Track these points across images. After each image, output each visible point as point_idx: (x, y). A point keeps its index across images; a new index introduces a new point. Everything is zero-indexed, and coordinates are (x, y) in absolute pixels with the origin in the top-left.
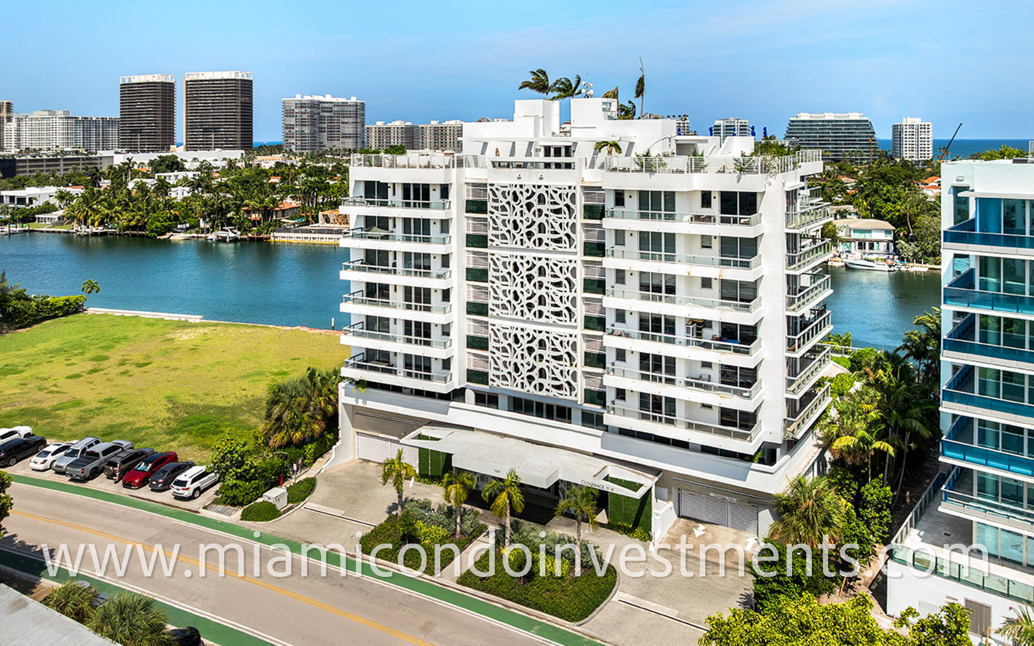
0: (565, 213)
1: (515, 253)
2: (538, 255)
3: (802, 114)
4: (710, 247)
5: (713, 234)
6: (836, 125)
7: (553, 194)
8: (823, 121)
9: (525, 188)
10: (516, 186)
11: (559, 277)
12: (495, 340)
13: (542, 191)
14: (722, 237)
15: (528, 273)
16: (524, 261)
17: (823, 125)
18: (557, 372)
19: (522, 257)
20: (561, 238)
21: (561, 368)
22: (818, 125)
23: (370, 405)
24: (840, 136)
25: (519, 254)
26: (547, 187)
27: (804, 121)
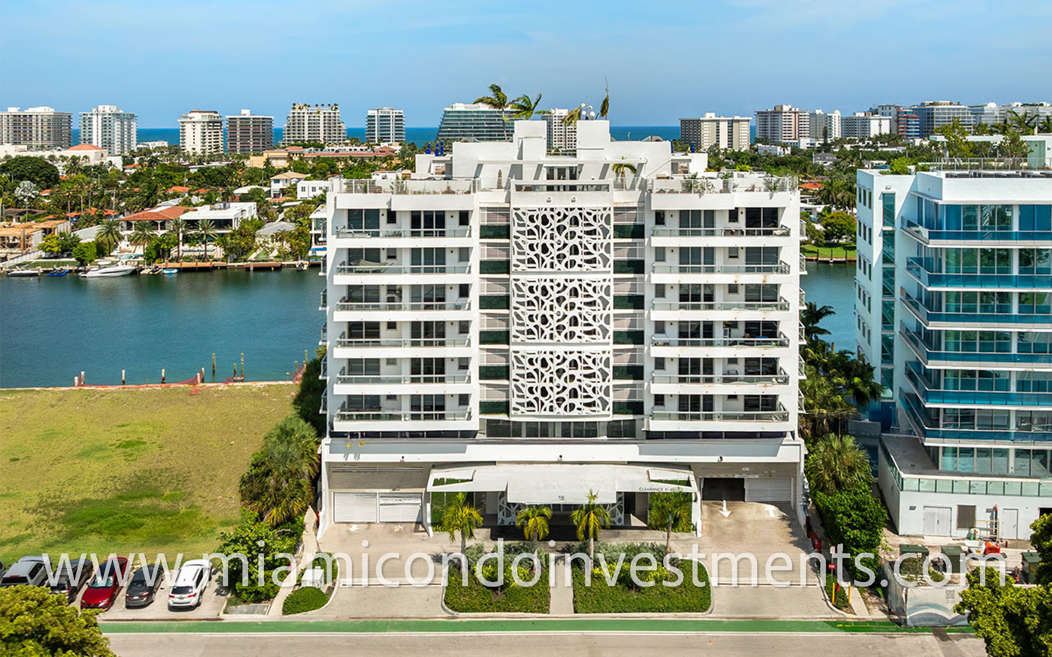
0: (599, 234)
1: (544, 277)
2: (569, 277)
3: (457, 104)
4: (736, 257)
5: (739, 245)
6: (490, 116)
7: (587, 216)
8: (478, 112)
9: (557, 212)
10: (546, 210)
11: (592, 297)
12: (518, 367)
13: (576, 213)
14: (747, 248)
15: (558, 295)
16: (554, 284)
17: (478, 116)
18: (590, 390)
19: (552, 281)
20: (595, 258)
21: (593, 385)
22: (473, 116)
23: (365, 458)
24: (494, 127)
25: (549, 277)
26: (580, 209)
27: (459, 112)
